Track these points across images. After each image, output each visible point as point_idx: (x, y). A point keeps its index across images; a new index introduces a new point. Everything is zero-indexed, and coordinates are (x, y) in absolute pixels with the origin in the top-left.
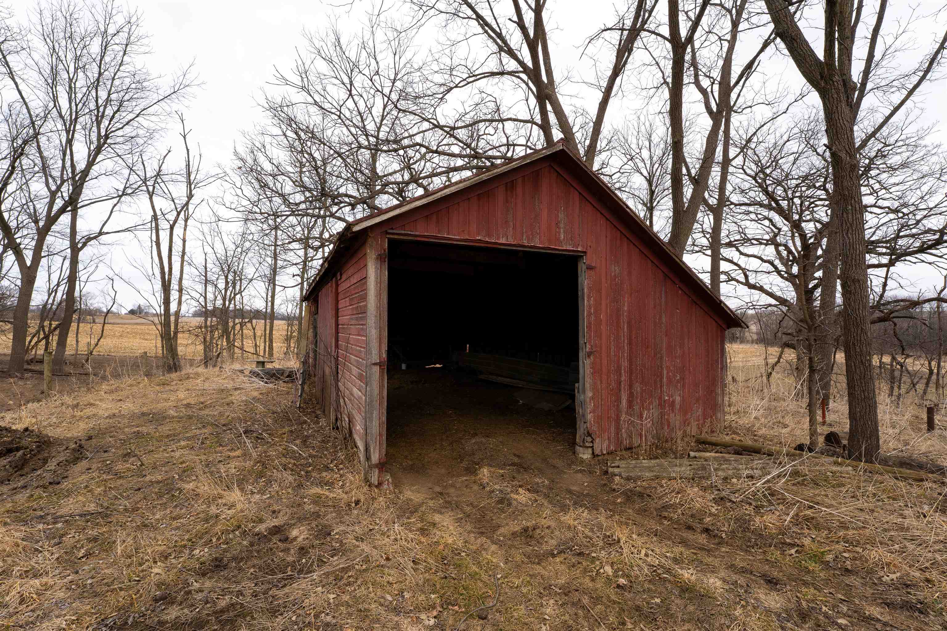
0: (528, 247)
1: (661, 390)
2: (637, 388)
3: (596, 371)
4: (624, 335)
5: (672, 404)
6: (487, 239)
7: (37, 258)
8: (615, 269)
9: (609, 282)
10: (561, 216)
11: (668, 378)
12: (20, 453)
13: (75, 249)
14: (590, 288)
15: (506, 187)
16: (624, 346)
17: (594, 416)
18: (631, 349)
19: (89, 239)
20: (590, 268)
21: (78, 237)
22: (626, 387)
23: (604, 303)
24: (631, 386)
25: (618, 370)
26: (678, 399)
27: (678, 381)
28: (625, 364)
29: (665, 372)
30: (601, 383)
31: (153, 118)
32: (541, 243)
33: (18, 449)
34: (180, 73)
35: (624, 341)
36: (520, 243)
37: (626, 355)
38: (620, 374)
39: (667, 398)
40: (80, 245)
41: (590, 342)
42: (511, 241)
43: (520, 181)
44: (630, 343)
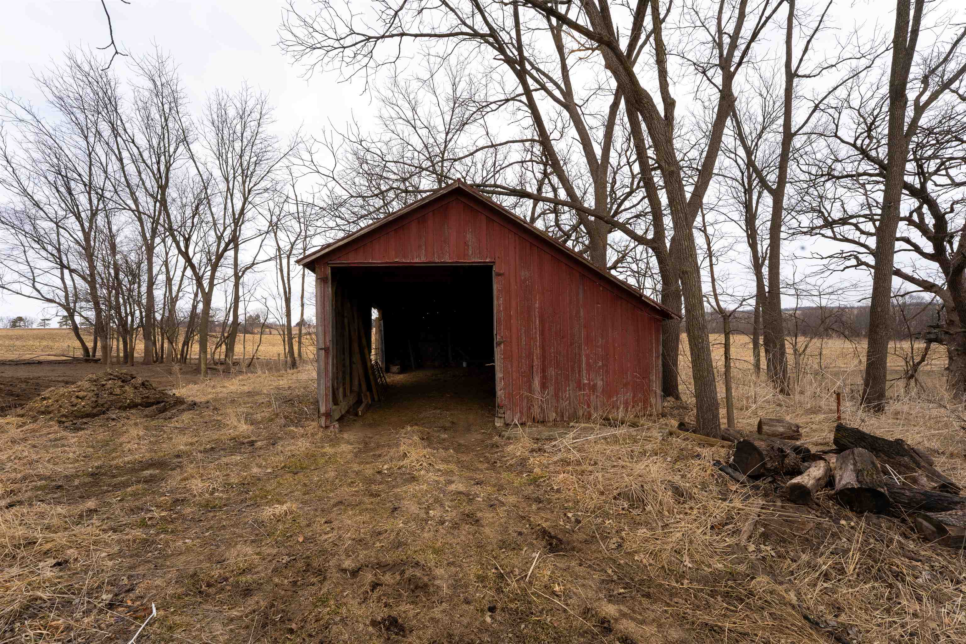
0: (438, 263)
1: (579, 375)
2: (551, 372)
3: (508, 357)
4: (536, 328)
5: (593, 388)
6: (404, 261)
7: (212, 285)
8: (524, 274)
9: (518, 285)
10: (469, 236)
11: (588, 364)
12: (163, 404)
13: (237, 278)
14: (498, 291)
15: (419, 222)
16: (536, 337)
17: (505, 392)
18: (543, 340)
19: (247, 269)
20: (498, 275)
21: (239, 268)
22: (539, 370)
23: (513, 303)
24: (544, 370)
25: (530, 355)
26: (600, 383)
27: (599, 368)
28: (537, 351)
29: (584, 359)
30: (512, 367)
31: (278, 172)
32: (450, 258)
33: (162, 402)
34: (294, 134)
35: (536, 332)
36: (432, 260)
37: (538, 344)
38: (533, 360)
39: (586, 382)
40: (240, 274)
41: (500, 333)
42: (423, 259)
43: (431, 214)
44: (542, 333)
